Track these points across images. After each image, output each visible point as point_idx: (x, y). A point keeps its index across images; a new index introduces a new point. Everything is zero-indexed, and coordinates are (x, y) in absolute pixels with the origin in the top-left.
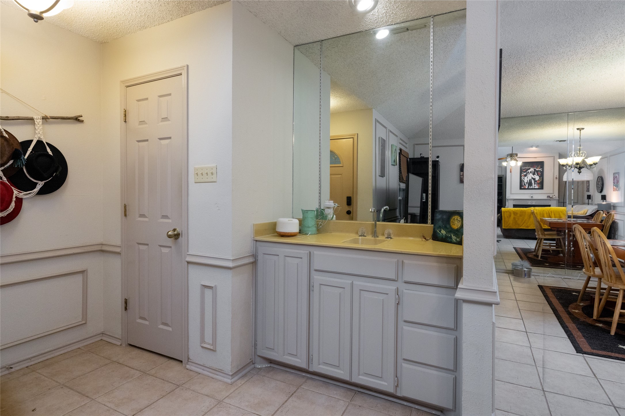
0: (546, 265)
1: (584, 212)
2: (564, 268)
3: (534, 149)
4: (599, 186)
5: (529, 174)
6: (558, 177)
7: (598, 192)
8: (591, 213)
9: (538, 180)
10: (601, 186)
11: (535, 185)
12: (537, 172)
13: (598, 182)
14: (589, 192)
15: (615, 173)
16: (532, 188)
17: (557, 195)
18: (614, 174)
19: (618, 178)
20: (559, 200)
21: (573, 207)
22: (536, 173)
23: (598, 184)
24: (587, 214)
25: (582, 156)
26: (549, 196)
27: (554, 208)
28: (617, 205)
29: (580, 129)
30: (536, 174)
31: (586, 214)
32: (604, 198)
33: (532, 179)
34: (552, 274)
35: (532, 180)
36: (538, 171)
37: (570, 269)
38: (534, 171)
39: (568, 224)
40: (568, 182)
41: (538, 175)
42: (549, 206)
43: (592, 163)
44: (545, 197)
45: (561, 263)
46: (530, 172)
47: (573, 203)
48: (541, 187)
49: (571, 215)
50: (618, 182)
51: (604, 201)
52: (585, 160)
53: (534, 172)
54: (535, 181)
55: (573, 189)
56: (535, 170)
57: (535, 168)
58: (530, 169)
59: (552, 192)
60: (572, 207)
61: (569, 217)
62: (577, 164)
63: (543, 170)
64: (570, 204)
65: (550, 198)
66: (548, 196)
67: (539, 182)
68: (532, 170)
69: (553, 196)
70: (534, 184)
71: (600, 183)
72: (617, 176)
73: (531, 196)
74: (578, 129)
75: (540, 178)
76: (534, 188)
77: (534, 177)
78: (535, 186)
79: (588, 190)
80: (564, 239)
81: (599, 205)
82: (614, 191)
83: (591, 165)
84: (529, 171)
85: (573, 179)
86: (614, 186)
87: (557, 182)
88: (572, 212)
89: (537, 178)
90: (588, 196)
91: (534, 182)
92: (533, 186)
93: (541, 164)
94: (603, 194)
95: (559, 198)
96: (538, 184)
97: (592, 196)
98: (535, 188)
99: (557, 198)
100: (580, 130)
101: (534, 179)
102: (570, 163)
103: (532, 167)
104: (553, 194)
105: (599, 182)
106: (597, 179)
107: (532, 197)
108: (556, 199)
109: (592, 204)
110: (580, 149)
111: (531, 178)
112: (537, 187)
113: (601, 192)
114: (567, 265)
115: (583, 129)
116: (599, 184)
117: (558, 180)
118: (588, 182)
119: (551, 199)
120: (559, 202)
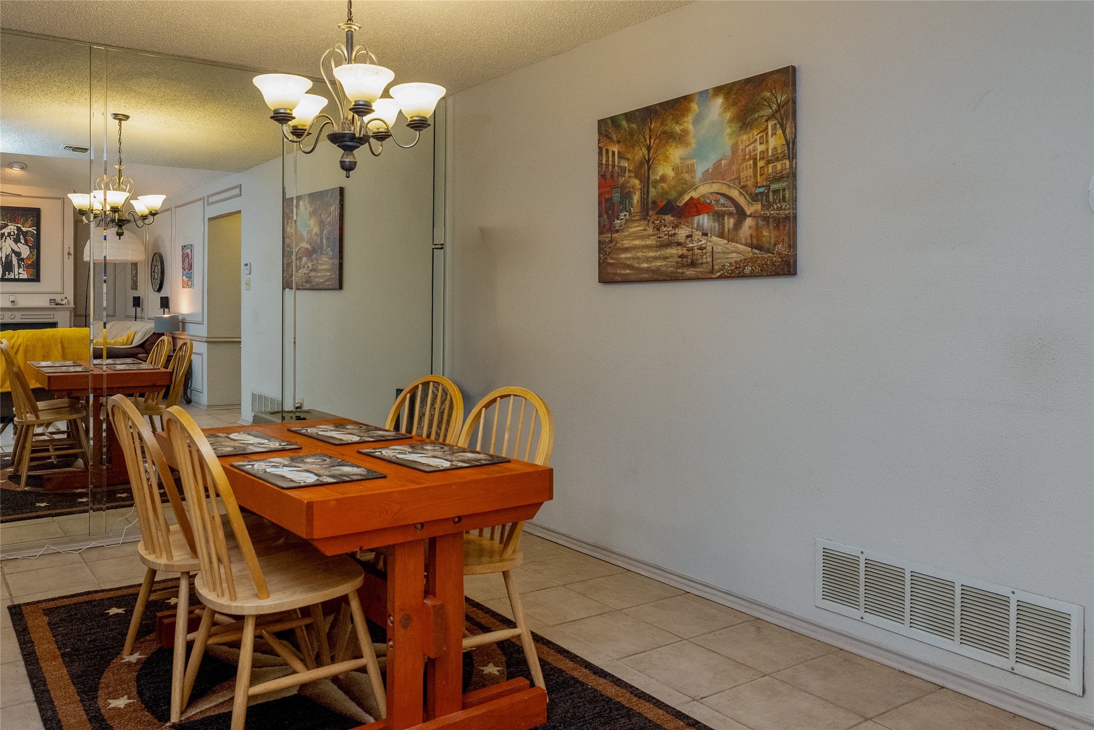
0: (40, 508)
1: (128, 340)
2: (86, 508)
3: (16, 171)
4: (156, 276)
5: (6, 239)
6: (72, 252)
7: (154, 290)
8: (141, 340)
9: (28, 258)
10: (160, 275)
11: (21, 271)
12: (25, 234)
13: (153, 267)
14: (137, 289)
15: (185, 246)
16: (13, 277)
17: (71, 298)
18: (183, 249)
19: (190, 257)
20: (75, 309)
21: (108, 326)
22: (21, 237)
23: (154, 272)
24: (135, 344)
25: (125, 191)
26: (54, 300)
27: (65, 331)
28: (188, 319)
29: (120, 117)
30: (23, 242)
31: (132, 344)
32: (165, 303)
33: (13, 255)
34: (54, 545)
35: (12, 257)
36: (27, 232)
37: (101, 509)
38: (16, 232)
39: (95, 376)
40: (94, 264)
41: (26, 243)
42: (54, 325)
43: (146, 212)
44: (43, 302)
45: (80, 490)
46: (6, 235)
47: (107, 316)
48: (36, 278)
49: (102, 347)
50: (191, 267)
51: (166, 310)
52: (131, 201)
53: (18, 235)
54: (21, 260)
55: (105, 281)
56: (19, 229)
57: (19, 225)
58: (7, 225)
59: (59, 289)
60: (105, 327)
61: (98, 355)
62: (115, 210)
63: (38, 230)
64: (98, 318)
65: (56, 304)
66: (50, 300)
67: (30, 262)
68: (11, 228)
69: (62, 300)
70: (19, 268)
71: (158, 270)
72: (190, 253)
73: (11, 300)
74: (115, 116)
75: (31, 252)
76: (17, 277)
77: (17, 249)
78: (19, 273)
79: (135, 286)
80: (86, 420)
81: (158, 320)
82: (183, 287)
83: (144, 218)
84: (6, 231)
85: (105, 257)
86: (183, 275)
87: (70, 263)
88: (105, 339)
89: (25, 251)
90: (134, 298)
91: (18, 263)
92: (16, 273)
93: (34, 215)
94: (163, 294)
95: (75, 303)
96: (28, 267)
97: (142, 300)
98: (21, 277)
99: (72, 305)
100: (120, 120)
101: (18, 254)
102: (97, 207)
103: (14, 220)
104: (63, 293)
105: (156, 267)
106: (153, 260)
107: (13, 302)
108: (70, 308)
109: (142, 318)
110: (120, 171)
111: (9, 251)
112: (24, 276)
113: (160, 290)
114: (94, 495)
115: (127, 117)
116: (156, 271)
117: (72, 257)
118: (135, 265)
119: (58, 308)
120: (75, 316)
